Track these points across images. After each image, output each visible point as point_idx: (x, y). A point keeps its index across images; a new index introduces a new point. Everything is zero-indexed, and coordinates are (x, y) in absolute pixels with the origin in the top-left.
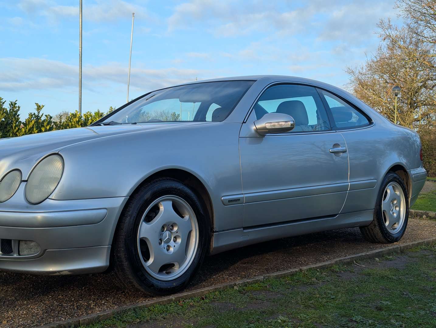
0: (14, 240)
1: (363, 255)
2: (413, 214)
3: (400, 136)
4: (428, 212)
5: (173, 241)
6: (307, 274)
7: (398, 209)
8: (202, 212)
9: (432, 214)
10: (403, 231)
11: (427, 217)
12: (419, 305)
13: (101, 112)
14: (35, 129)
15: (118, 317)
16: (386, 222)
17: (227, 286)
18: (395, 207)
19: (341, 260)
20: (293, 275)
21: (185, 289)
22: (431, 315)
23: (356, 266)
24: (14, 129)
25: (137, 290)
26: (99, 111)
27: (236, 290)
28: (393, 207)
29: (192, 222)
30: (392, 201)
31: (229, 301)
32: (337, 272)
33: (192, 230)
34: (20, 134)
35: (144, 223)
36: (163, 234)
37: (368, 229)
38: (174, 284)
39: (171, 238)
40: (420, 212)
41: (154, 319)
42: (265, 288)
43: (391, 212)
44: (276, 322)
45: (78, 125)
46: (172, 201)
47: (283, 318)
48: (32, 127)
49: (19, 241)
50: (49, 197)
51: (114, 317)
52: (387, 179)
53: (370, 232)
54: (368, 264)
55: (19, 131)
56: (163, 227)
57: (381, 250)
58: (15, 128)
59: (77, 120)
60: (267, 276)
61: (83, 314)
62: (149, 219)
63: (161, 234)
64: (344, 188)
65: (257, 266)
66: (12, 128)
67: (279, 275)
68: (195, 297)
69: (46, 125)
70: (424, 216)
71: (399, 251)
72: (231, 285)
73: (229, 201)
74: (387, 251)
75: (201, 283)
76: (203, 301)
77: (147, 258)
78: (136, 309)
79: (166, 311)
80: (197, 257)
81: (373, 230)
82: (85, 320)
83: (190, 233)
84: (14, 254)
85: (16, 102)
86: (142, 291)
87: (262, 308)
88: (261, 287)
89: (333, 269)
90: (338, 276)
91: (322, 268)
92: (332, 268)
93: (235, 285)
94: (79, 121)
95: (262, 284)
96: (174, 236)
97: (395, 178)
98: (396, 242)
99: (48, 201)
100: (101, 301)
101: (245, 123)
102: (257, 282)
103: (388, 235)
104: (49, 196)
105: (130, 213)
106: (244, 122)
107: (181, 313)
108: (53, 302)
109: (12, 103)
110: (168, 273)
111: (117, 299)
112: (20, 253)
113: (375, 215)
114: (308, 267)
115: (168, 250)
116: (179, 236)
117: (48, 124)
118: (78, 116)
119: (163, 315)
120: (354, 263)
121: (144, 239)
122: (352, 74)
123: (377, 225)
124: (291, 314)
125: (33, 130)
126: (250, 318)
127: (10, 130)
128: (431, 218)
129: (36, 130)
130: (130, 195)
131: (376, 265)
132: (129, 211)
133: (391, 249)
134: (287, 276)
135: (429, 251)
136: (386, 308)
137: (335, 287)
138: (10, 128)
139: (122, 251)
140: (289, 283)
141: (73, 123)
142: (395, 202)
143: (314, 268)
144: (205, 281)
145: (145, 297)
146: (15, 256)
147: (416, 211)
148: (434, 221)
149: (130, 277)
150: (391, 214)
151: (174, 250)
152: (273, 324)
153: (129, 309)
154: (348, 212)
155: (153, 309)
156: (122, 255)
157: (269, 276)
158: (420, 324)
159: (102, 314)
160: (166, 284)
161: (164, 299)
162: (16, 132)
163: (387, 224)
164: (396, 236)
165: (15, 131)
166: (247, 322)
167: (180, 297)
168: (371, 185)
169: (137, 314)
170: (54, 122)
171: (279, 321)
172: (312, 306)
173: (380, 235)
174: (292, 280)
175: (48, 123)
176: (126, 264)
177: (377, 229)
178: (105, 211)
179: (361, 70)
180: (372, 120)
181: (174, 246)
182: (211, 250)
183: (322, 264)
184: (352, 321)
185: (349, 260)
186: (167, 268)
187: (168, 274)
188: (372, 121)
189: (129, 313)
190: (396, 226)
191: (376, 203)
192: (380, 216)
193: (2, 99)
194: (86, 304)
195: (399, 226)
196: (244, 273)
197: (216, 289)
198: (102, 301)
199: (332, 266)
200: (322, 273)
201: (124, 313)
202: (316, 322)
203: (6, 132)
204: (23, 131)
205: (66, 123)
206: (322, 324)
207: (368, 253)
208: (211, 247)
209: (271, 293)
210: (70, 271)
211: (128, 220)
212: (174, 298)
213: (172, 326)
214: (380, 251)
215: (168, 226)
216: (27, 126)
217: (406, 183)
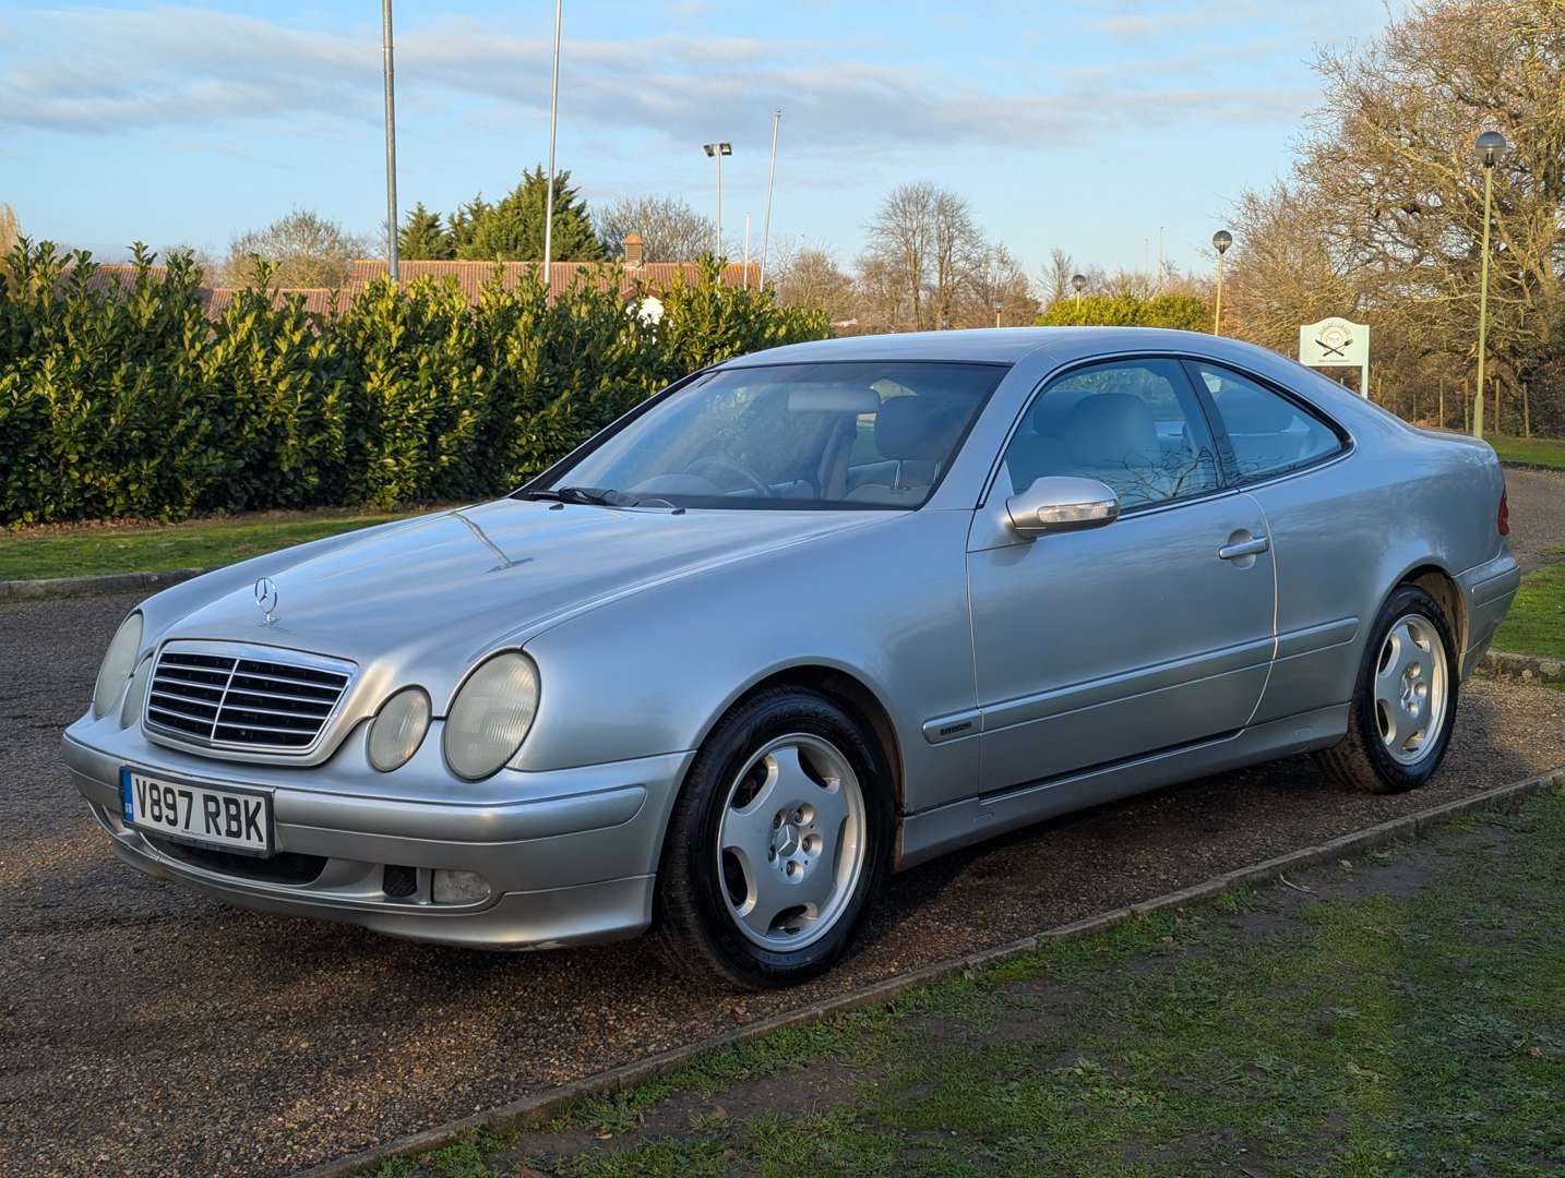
0: (421, 869)
1: (1305, 857)
2: (1494, 663)
3: (1445, 462)
4: (1539, 660)
5: (802, 850)
6: (1149, 925)
7: (1423, 691)
8: (873, 767)
9: (1550, 666)
10: (1437, 754)
11: (1535, 676)
12: (1427, 1019)
13: (429, 213)
14: (256, 347)
15: (700, 1065)
16: (1385, 734)
17: (945, 971)
18: (1417, 687)
19: (1245, 875)
20: (1112, 928)
21: (834, 967)
22: (1450, 1048)
23: (1284, 889)
24: (187, 347)
25: (718, 979)
26: (420, 210)
27: (969, 980)
28: (1410, 687)
29: (848, 795)
30: (1406, 671)
31: (953, 1014)
32: (1231, 914)
33: (848, 816)
34: (210, 366)
35: (731, 810)
36: (777, 833)
37: (1334, 754)
38: (809, 959)
39: (797, 842)
40: (1513, 660)
41: (781, 1069)
42: (1042, 973)
43: (1402, 701)
44: (1069, 1074)
45: (392, 323)
46: (799, 748)
47: (1087, 1064)
48: (245, 338)
49: (433, 871)
50: (509, 765)
51: (692, 1067)
52: (1391, 611)
53: (1339, 764)
54: (1320, 880)
55: (206, 355)
56: (778, 817)
57: (1361, 837)
58: (192, 346)
59: (391, 306)
60: (1046, 936)
61: (597, 1046)
62: (742, 800)
63: (772, 835)
64: (1262, 655)
65: (1016, 884)
66: (183, 345)
67: (1076, 932)
68: (870, 1004)
69: (290, 330)
70: (1527, 673)
71: (1412, 834)
72: (956, 968)
73: (942, 731)
74: (1376, 836)
75: (869, 944)
76: (890, 1015)
77: (740, 896)
78: (739, 1045)
79: (808, 1047)
80: (861, 886)
81: (1346, 759)
82: (629, 1076)
83: (844, 821)
84: (421, 899)
85: (190, 257)
86: (730, 982)
87: (1035, 1034)
88: (1030, 968)
89: (1219, 905)
90: (1232, 926)
91: (1192, 903)
92: (1219, 902)
93: (967, 967)
94: (396, 310)
95: (1033, 961)
96: (804, 837)
97: (1418, 601)
98: (1415, 788)
99: (507, 776)
100: (627, 1006)
101: (982, 506)
102: (1020, 955)
103: (1391, 771)
104: (509, 760)
105: (698, 790)
106: (979, 507)
107: (843, 1052)
108: (510, 1010)
109: (175, 258)
110: (791, 931)
111: (666, 998)
112: (435, 896)
113: (1353, 716)
114: (1152, 904)
115: (790, 873)
116: (816, 837)
117: (297, 326)
118: (392, 294)
119: (802, 1057)
120: (1278, 880)
121: (733, 851)
122: (1335, 74)
123: (1358, 743)
124: (1108, 1051)
125: (249, 349)
126: (1008, 1063)
127: (176, 351)
128: (1546, 680)
129: (259, 351)
130: (697, 747)
131: (1341, 885)
132: (696, 786)
133: (1389, 830)
134: (1099, 933)
135: (1500, 827)
136: (1342, 1029)
137: (1222, 964)
138: (173, 347)
139: (683, 885)
140: (1104, 955)
141: (377, 318)
142: (1416, 672)
143: (1169, 904)
144: (879, 938)
145: (737, 993)
146: (424, 904)
147: (1503, 654)
148: (1554, 688)
149: (703, 949)
150: (1400, 708)
151: (805, 872)
152: (1063, 1079)
153: (723, 1045)
154: (1269, 721)
155: (777, 1041)
156: (682, 893)
157: (1051, 937)
158: (1419, 1074)
159: (665, 1061)
160: (788, 959)
161: (799, 1014)
162: (197, 358)
163: (1390, 738)
164: (1415, 771)
165: (193, 354)
166: (1003, 1076)
167: (835, 1009)
168: (1343, 635)
169: (741, 1056)
170: (313, 315)
171: (1079, 1071)
172: (1161, 1027)
173: (1367, 772)
174: (1109, 945)
175: (295, 323)
176: (691, 917)
177: (1360, 755)
178: (641, 790)
179: (1366, 60)
180: (1349, 437)
181: (806, 862)
182: (897, 860)
183: (1191, 891)
184: (1252, 1068)
185: (1265, 875)
186: (788, 918)
187: (791, 934)
188: (1350, 441)
189: (724, 1054)
190: (1417, 738)
191: (1357, 684)
192: (1367, 715)
193: (146, 247)
194: (593, 1015)
195: (1426, 742)
196: (982, 912)
197: (919, 981)
198: (631, 1008)
199: (1219, 895)
200: (1189, 918)
201: (713, 1054)
202: (1167, 1072)
203: (166, 360)
204: (220, 355)
205: (351, 316)
206: (1181, 1078)
207: (1320, 850)
208: (897, 854)
209: (1057, 988)
210: (560, 940)
211: (694, 807)
212: (821, 1012)
213: (828, 1087)
214: (1355, 839)
215: (790, 813)
216: (231, 336)
217: (1453, 609)
